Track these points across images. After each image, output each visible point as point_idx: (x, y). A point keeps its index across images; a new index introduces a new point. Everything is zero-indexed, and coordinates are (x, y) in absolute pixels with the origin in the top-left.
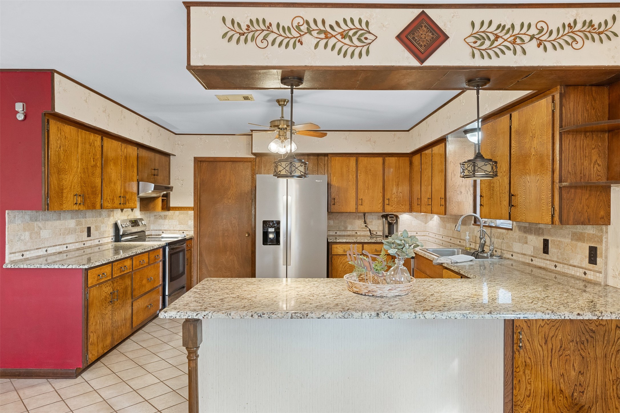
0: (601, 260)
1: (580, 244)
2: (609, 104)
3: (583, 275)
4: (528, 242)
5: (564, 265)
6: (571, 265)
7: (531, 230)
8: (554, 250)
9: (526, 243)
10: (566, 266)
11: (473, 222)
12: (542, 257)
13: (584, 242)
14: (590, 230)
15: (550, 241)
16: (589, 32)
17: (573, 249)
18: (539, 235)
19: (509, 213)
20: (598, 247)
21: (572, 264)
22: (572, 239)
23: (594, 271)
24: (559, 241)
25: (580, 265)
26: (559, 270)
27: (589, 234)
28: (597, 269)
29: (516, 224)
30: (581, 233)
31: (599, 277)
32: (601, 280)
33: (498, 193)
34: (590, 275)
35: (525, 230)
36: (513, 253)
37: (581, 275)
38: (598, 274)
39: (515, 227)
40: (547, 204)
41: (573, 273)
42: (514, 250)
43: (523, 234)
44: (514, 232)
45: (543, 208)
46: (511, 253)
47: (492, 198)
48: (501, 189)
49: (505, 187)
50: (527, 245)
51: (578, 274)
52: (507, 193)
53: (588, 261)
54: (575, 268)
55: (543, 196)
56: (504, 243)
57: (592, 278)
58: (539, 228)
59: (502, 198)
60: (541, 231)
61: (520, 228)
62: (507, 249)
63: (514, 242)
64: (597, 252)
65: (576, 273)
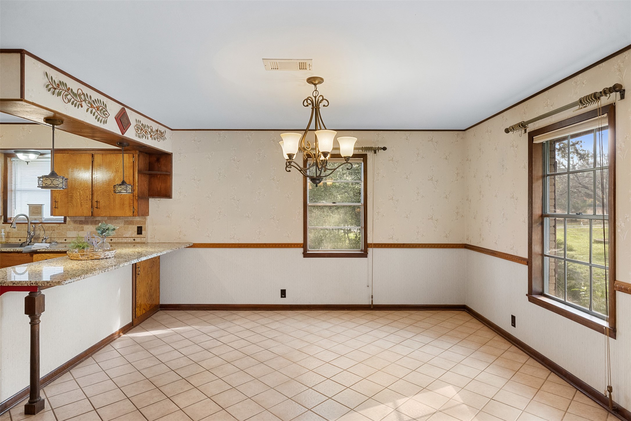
0: (145, 232)
1: (130, 226)
2: (149, 162)
3: (133, 241)
4: (84, 229)
5: (118, 238)
6: (124, 238)
7: (87, 222)
9: (83, 230)
10: (120, 239)
11: (2, 221)
13: (134, 225)
14: (137, 219)
16: (159, 134)
17: (125, 229)
19: (92, 212)
20: (143, 226)
21: (125, 237)
22: (124, 224)
23: (140, 238)
25: (130, 236)
26: (114, 241)
27: (136, 221)
28: (142, 236)
29: (70, 219)
30: (132, 221)
31: (143, 240)
32: (145, 241)
33: (78, 200)
34: (138, 240)
35: (81, 222)
36: (66, 239)
37: (131, 241)
38: (143, 239)
39: (69, 221)
40: (130, 207)
41: (126, 241)
42: (68, 236)
43: (79, 225)
44: (69, 224)
45: (126, 209)
46: (65, 239)
47: (70, 203)
48: (82, 197)
49: (87, 196)
50: (83, 232)
51: (129, 241)
52: (89, 200)
53: (137, 234)
54: (127, 238)
55: (125, 203)
56: (55, 233)
57: (139, 241)
58: (96, 221)
59: (83, 203)
60: (97, 222)
61: (75, 222)
62: (59, 237)
63: (67, 231)
64: (143, 229)
65: (128, 241)
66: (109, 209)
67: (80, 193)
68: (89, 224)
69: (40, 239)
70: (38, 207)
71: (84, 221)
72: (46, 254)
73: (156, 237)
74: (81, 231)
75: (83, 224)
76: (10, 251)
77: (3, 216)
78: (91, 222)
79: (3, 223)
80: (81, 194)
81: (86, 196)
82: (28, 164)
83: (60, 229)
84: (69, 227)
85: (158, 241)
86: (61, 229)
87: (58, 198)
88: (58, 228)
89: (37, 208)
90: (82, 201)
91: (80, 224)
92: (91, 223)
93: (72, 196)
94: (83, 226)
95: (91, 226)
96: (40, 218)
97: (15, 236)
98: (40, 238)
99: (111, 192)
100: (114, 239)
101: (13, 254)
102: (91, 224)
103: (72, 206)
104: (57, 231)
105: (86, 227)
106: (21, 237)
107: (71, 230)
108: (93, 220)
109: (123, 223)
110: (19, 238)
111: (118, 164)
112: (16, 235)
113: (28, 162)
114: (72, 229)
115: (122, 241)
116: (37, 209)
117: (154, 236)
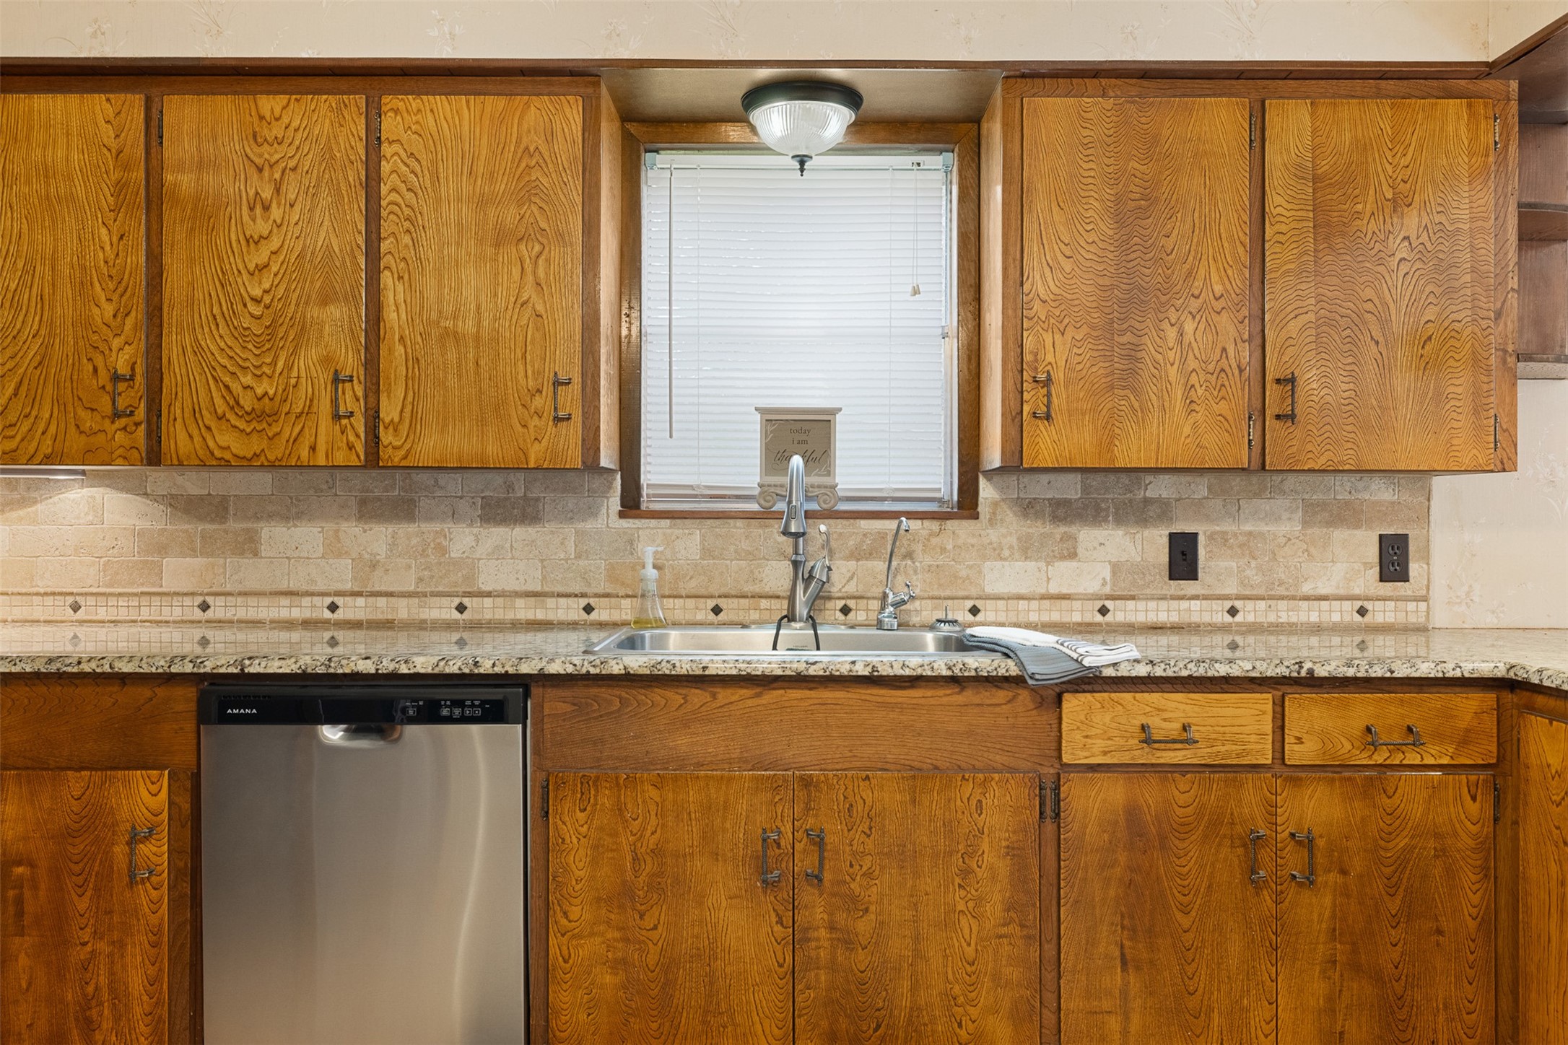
0: (1425, 566)
1: (1339, 534)
3: (1357, 618)
4: (1080, 551)
5: (1270, 602)
6: (1306, 598)
7: (1098, 509)
8: (1223, 564)
9: (1073, 555)
10: (1283, 605)
11: (615, 502)
12: (1164, 592)
13: (1357, 525)
14: (1380, 491)
15: (1202, 540)
17: (1312, 550)
18: (1143, 521)
20: (1413, 533)
21: (1311, 593)
22: (1306, 524)
23: (1397, 599)
24: (1250, 533)
25: (1342, 592)
26: (1250, 618)
27: (1372, 504)
28: (1410, 593)
29: (1001, 490)
30: (1347, 503)
31: (1414, 613)
32: (1422, 620)
33: (1173, 371)
34: (1381, 613)
35: (1062, 512)
36: (979, 604)
37: (1347, 618)
38: (1411, 606)
39: (995, 504)
40: (1476, 412)
41: (1314, 618)
42: (988, 590)
43: (1049, 528)
44: (992, 522)
45: (1455, 424)
46: (969, 604)
47: (1124, 388)
48: (1191, 356)
49: (1224, 350)
50: (1074, 564)
51: (1336, 618)
52: (1236, 372)
53: (1377, 576)
54: (1323, 603)
55: (1451, 389)
56: (915, 572)
57: (1391, 618)
58: (1147, 501)
59: (1200, 392)
60: (1153, 511)
61: (1028, 508)
62: (936, 593)
63: (985, 558)
64: (1412, 548)
65: (1325, 618)
66: (1350, 428)
67: (1181, 334)
68: (1106, 520)
69: (830, 605)
70: (806, 426)
71: (1080, 504)
72: (1138, 695)
73: (1476, 599)
74: (1063, 558)
75: (1072, 523)
76: (929, 673)
77: (619, 476)
78: (1117, 510)
79: (622, 515)
80: (1189, 336)
81: (1218, 351)
82: (802, 170)
83: (943, 550)
84: (993, 535)
85: (1491, 621)
86: (950, 547)
87: (1050, 358)
88: (934, 541)
89: (800, 431)
90: (1194, 379)
91: (1056, 519)
92: (1116, 513)
93: (1135, 347)
94: (1073, 529)
95: (1120, 533)
96: (826, 487)
97: (692, 586)
98: (830, 598)
99: (1365, 322)
100: (1250, 605)
101: (929, 693)
102: (1120, 520)
103: (1136, 405)
104: (928, 560)
105: (1088, 536)
106: (724, 590)
107: (1006, 553)
108: (1130, 501)
109: (1300, 513)
110: (712, 597)
111: (1404, 162)
112: (693, 583)
113: (802, 161)
114: (1011, 547)
115: (1294, 619)
116: (803, 437)
117: (1466, 588)
